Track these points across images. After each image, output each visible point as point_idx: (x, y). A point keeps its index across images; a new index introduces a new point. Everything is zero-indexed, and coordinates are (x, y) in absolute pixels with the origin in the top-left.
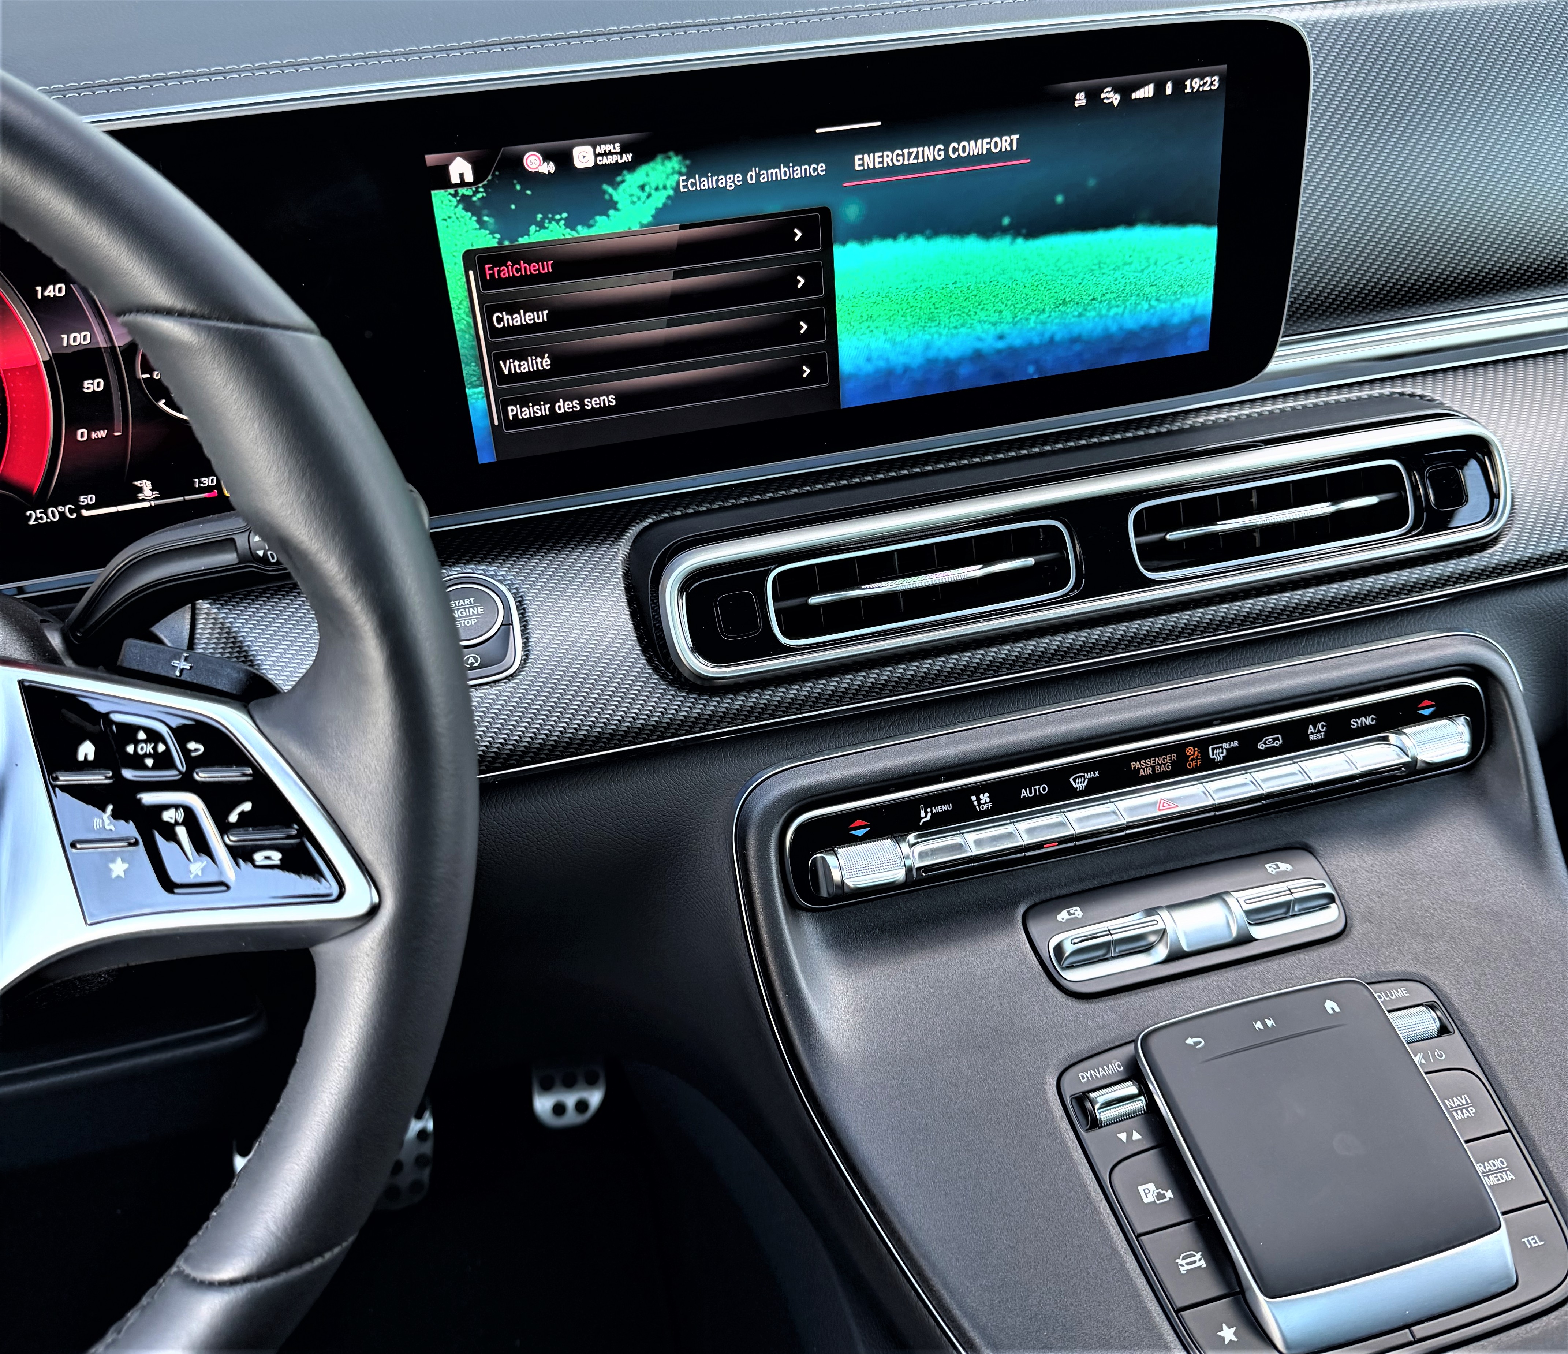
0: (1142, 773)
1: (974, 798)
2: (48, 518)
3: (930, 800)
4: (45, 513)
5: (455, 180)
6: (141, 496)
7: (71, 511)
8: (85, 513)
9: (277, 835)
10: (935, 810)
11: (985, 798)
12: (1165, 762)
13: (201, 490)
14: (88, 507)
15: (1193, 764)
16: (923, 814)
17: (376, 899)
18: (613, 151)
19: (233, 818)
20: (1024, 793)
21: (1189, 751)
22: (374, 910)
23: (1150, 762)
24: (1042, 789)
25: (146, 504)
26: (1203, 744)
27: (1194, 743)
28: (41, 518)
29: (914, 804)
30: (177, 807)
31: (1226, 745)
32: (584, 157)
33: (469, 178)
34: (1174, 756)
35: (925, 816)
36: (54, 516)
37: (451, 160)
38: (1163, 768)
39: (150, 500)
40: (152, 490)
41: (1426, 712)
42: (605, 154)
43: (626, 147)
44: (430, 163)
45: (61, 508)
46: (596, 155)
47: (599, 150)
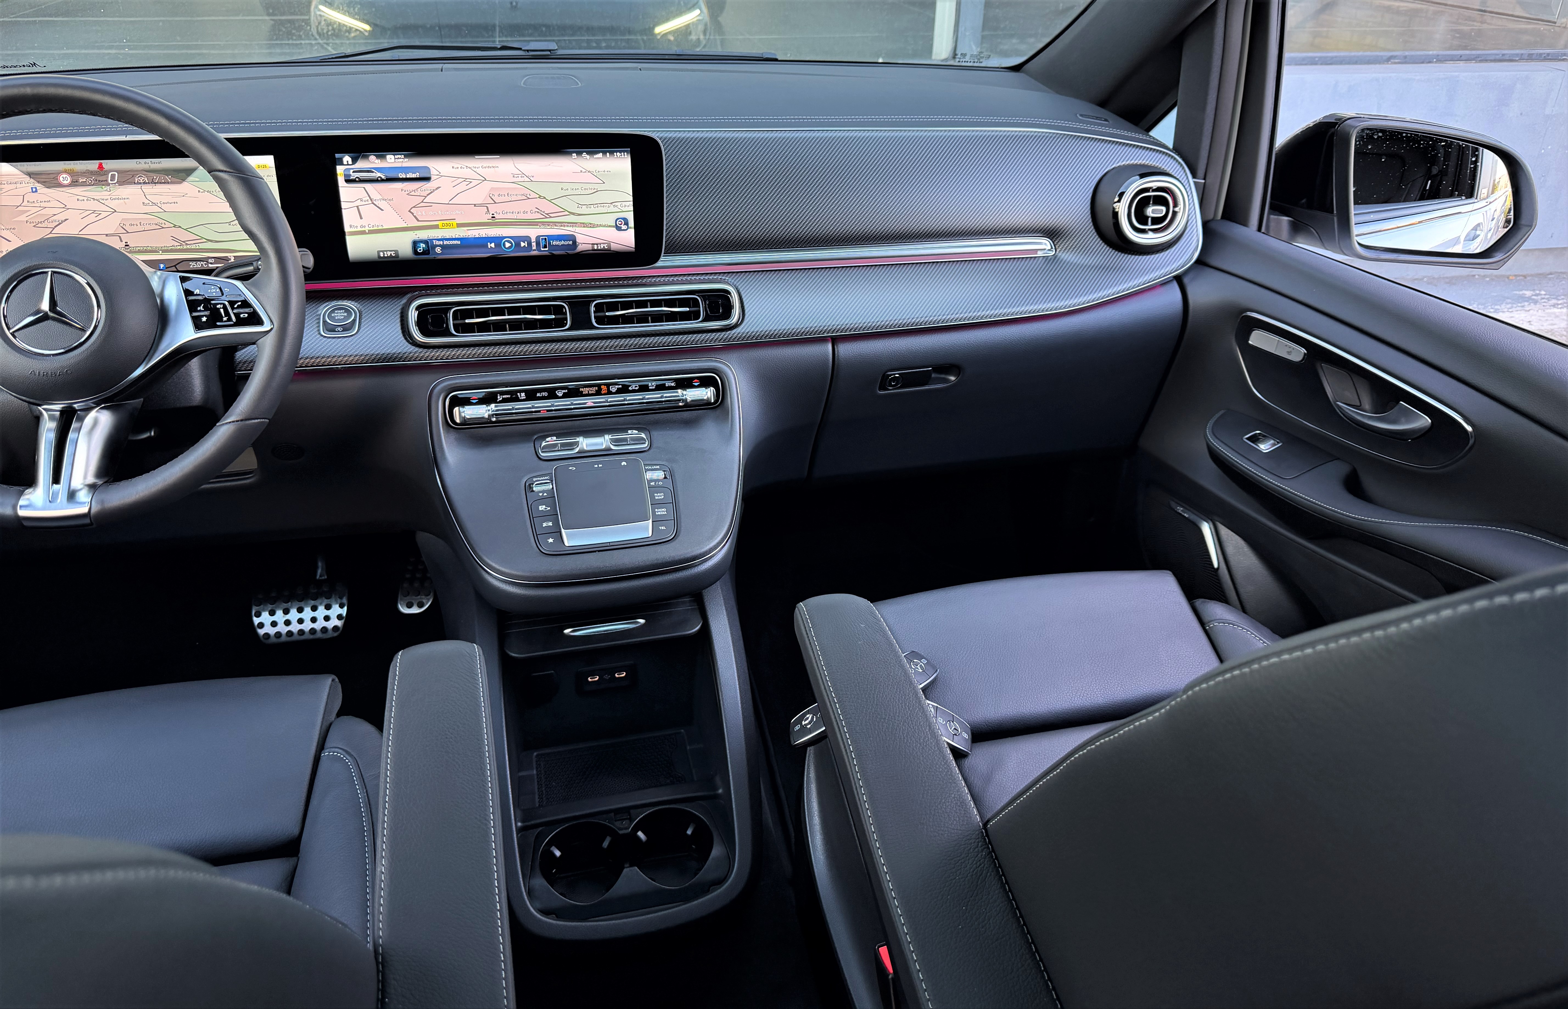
0: (584, 393)
1: (519, 394)
3: (502, 393)
4: (197, 264)
5: (345, 163)
6: (229, 262)
7: (205, 264)
9: (247, 310)
10: (504, 397)
11: (523, 394)
12: (593, 390)
14: (211, 263)
15: (604, 392)
16: (499, 397)
17: (272, 326)
18: (401, 157)
19: (236, 306)
20: (538, 395)
21: (602, 387)
22: (272, 329)
23: (587, 389)
24: (545, 394)
26: (608, 385)
27: (605, 384)
28: (195, 265)
29: (495, 394)
30: (221, 304)
31: (617, 386)
32: (390, 159)
33: (350, 162)
34: (597, 388)
35: (500, 398)
36: (199, 265)
37: (344, 156)
38: (592, 392)
40: (234, 260)
41: (696, 384)
42: (398, 158)
43: (406, 156)
44: (336, 157)
45: (202, 263)
46: (395, 158)
47: (396, 157)
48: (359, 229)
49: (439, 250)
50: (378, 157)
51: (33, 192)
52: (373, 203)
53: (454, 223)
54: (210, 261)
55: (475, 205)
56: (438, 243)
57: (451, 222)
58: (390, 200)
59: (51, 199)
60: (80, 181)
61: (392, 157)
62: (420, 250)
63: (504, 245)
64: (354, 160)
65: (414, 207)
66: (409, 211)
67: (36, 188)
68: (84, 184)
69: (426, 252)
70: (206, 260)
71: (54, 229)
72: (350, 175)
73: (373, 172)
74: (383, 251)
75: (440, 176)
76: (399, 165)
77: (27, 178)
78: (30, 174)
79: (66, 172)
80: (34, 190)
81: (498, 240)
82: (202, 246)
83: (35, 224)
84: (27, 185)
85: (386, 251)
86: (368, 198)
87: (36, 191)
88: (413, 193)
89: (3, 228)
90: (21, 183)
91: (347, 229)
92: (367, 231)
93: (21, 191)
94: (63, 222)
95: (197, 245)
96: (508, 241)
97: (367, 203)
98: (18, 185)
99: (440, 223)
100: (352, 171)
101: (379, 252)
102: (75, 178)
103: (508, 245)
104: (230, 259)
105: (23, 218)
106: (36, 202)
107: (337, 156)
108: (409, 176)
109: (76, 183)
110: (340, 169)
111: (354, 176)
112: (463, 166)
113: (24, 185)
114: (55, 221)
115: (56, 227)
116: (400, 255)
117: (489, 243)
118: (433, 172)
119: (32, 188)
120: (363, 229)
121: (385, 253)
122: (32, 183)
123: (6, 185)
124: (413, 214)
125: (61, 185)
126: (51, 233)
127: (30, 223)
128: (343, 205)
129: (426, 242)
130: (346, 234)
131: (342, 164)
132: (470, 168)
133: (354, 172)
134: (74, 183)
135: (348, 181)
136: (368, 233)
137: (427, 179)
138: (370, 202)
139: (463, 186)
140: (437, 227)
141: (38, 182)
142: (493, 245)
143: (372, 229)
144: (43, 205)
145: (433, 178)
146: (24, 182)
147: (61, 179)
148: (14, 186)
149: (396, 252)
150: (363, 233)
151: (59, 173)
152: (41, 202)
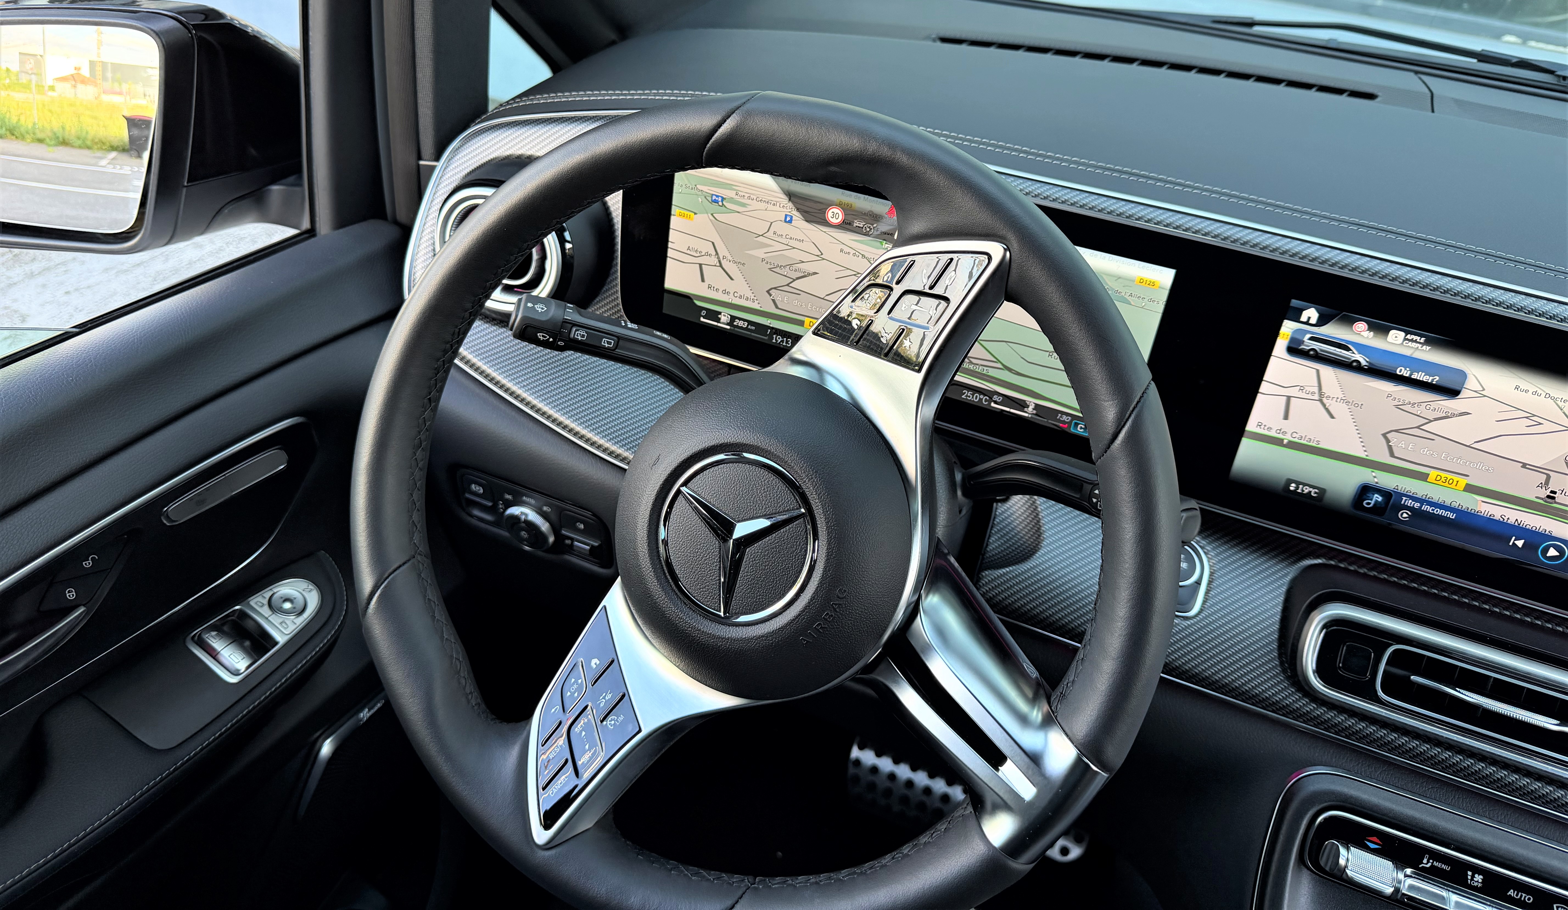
1: (1470, 873)
2: (973, 398)
3: (1435, 856)
4: (973, 395)
5: (1304, 319)
6: (1026, 409)
7: (986, 400)
8: (993, 405)
10: (1435, 864)
11: (1479, 878)
13: (1059, 421)
14: (996, 402)
16: (1425, 861)
18: (1418, 340)
20: (1511, 893)
24: (1527, 897)
25: (1026, 415)
28: (969, 397)
29: (1421, 850)
32: (1396, 337)
33: (1313, 321)
35: (1426, 863)
36: (976, 399)
37: (1307, 307)
39: (1029, 414)
40: (1033, 409)
42: (1412, 340)
43: (1428, 342)
44: (1292, 305)
45: (982, 396)
46: (1405, 339)
47: (1409, 337)
48: (1273, 434)
49: (1405, 515)
50: (1372, 327)
51: (785, 221)
52: (1321, 401)
53: (1463, 482)
54: (995, 398)
55: (1524, 465)
56: (1410, 503)
57: (1456, 478)
58: (1356, 405)
59: (805, 239)
60: (855, 225)
61: (1402, 334)
62: (1369, 504)
63: (1546, 550)
64: (1322, 322)
65: (1396, 431)
66: (1384, 435)
67: (792, 217)
68: (858, 231)
69: (1378, 509)
70: (990, 394)
71: (794, 280)
72: (1302, 342)
73: (1348, 349)
74: (1298, 483)
75: (1481, 394)
76: (1407, 352)
77: (784, 200)
78: (791, 195)
79: (840, 205)
80: (788, 219)
81: (1536, 539)
82: (992, 373)
83: (772, 266)
84: (782, 209)
85: (1305, 485)
86: (1316, 390)
87: (790, 222)
88: (1408, 408)
89: (731, 259)
90: (774, 205)
91: (1251, 426)
92: (1285, 442)
93: (771, 216)
94: (809, 275)
95: (985, 368)
96: (1557, 548)
97: (1309, 396)
98: (770, 207)
99: (1433, 474)
100: (1308, 336)
101: (1289, 481)
102: (850, 218)
103: (1552, 552)
104: (1028, 407)
105: (760, 253)
106: (784, 237)
107: (1295, 303)
108: (1418, 376)
109: (848, 226)
110: (1288, 328)
111: (1308, 344)
112: (1539, 392)
113: (777, 208)
114: (799, 270)
115: (798, 278)
116: (1328, 495)
117: (1514, 538)
118: (1471, 384)
119: (786, 216)
120: (1280, 436)
121: (1301, 486)
122: (789, 208)
123: (755, 201)
124: (1388, 441)
125: (826, 223)
126: (788, 285)
127: (767, 263)
128: (1264, 387)
129: (1387, 494)
130: (1246, 434)
131: (1297, 319)
132: (1554, 399)
133: (1311, 339)
134: (846, 226)
135: (1294, 350)
136: (1285, 446)
137: (1453, 393)
138: (1316, 397)
139: (1521, 426)
140: (1424, 477)
141: (798, 210)
142: (1520, 543)
143: (1296, 440)
144: (793, 243)
145: (1464, 393)
146: (778, 204)
147: (830, 214)
148: (763, 205)
149: (1322, 491)
150: (1278, 442)
151: (829, 204)
152: (791, 238)
